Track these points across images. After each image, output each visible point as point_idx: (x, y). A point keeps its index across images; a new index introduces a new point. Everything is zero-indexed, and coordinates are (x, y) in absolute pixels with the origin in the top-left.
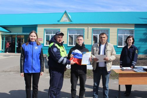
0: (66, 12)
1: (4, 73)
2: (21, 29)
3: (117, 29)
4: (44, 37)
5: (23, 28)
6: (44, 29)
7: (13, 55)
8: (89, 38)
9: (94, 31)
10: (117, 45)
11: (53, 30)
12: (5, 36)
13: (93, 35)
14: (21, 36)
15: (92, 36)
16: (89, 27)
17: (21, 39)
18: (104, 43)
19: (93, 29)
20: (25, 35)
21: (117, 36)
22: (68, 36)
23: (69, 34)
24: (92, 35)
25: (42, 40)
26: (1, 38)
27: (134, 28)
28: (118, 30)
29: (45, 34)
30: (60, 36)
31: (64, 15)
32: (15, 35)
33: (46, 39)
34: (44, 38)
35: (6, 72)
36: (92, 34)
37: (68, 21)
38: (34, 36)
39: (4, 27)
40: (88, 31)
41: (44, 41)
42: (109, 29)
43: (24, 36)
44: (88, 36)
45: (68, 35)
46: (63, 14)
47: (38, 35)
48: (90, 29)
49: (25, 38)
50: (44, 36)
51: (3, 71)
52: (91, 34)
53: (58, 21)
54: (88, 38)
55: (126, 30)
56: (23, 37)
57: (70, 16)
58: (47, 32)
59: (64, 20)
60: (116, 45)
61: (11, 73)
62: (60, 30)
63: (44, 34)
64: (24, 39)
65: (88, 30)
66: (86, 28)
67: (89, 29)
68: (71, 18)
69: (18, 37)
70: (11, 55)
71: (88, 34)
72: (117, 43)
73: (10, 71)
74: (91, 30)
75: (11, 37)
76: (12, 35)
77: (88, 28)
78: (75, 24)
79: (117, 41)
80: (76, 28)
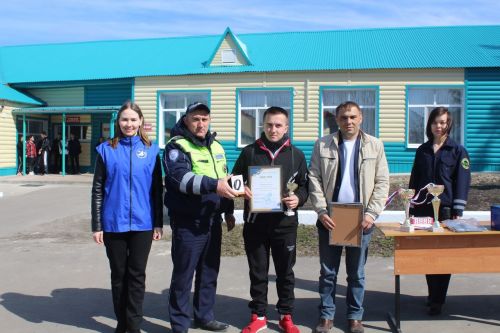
0: (228, 34)
1: (21, 241)
2: (80, 94)
3: (404, 87)
4: (158, 118)
5: (87, 89)
6: (158, 92)
7: (53, 183)
8: (309, 120)
9: (325, 94)
10: (405, 143)
11: (187, 95)
12: (27, 117)
13: (323, 107)
14: (82, 117)
15: (320, 114)
16: (309, 83)
17: (79, 128)
18: (352, 135)
19: (321, 87)
20: (93, 115)
21: (404, 111)
22: (237, 114)
23: (240, 108)
24: (320, 109)
25: (150, 130)
26: (14, 126)
27: (462, 83)
28: (409, 88)
29: (162, 110)
30: (199, 116)
31: (225, 42)
32: (61, 114)
33: (166, 124)
34: (158, 122)
35: (27, 237)
36: (320, 104)
37: (237, 63)
38: (133, 120)
39: (24, 88)
40: (305, 95)
41: (158, 131)
42: (377, 87)
43: (89, 117)
44: (305, 113)
45: (237, 109)
46: (220, 38)
47: (143, 111)
48: (314, 87)
49: (93, 123)
50: (158, 114)
51: (20, 236)
52: (318, 106)
53: (205, 64)
54: (305, 118)
55: (435, 89)
56: (87, 119)
57: (243, 47)
58: (168, 100)
59: (226, 58)
60: (403, 140)
61: (45, 240)
62: (212, 93)
63: (158, 110)
64: (90, 128)
65: (306, 91)
66: (297, 86)
67: (309, 88)
68: (246, 53)
69: (72, 120)
70: (46, 182)
71: (305, 104)
72: (403, 134)
73: (42, 236)
74: (317, 92)
75: (46, 123)
76: (49, 116)
77: (306, 86)
78: (262, 73)
79: (405, 128)
80: (265, 85)
